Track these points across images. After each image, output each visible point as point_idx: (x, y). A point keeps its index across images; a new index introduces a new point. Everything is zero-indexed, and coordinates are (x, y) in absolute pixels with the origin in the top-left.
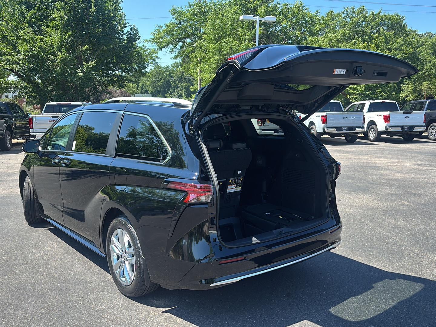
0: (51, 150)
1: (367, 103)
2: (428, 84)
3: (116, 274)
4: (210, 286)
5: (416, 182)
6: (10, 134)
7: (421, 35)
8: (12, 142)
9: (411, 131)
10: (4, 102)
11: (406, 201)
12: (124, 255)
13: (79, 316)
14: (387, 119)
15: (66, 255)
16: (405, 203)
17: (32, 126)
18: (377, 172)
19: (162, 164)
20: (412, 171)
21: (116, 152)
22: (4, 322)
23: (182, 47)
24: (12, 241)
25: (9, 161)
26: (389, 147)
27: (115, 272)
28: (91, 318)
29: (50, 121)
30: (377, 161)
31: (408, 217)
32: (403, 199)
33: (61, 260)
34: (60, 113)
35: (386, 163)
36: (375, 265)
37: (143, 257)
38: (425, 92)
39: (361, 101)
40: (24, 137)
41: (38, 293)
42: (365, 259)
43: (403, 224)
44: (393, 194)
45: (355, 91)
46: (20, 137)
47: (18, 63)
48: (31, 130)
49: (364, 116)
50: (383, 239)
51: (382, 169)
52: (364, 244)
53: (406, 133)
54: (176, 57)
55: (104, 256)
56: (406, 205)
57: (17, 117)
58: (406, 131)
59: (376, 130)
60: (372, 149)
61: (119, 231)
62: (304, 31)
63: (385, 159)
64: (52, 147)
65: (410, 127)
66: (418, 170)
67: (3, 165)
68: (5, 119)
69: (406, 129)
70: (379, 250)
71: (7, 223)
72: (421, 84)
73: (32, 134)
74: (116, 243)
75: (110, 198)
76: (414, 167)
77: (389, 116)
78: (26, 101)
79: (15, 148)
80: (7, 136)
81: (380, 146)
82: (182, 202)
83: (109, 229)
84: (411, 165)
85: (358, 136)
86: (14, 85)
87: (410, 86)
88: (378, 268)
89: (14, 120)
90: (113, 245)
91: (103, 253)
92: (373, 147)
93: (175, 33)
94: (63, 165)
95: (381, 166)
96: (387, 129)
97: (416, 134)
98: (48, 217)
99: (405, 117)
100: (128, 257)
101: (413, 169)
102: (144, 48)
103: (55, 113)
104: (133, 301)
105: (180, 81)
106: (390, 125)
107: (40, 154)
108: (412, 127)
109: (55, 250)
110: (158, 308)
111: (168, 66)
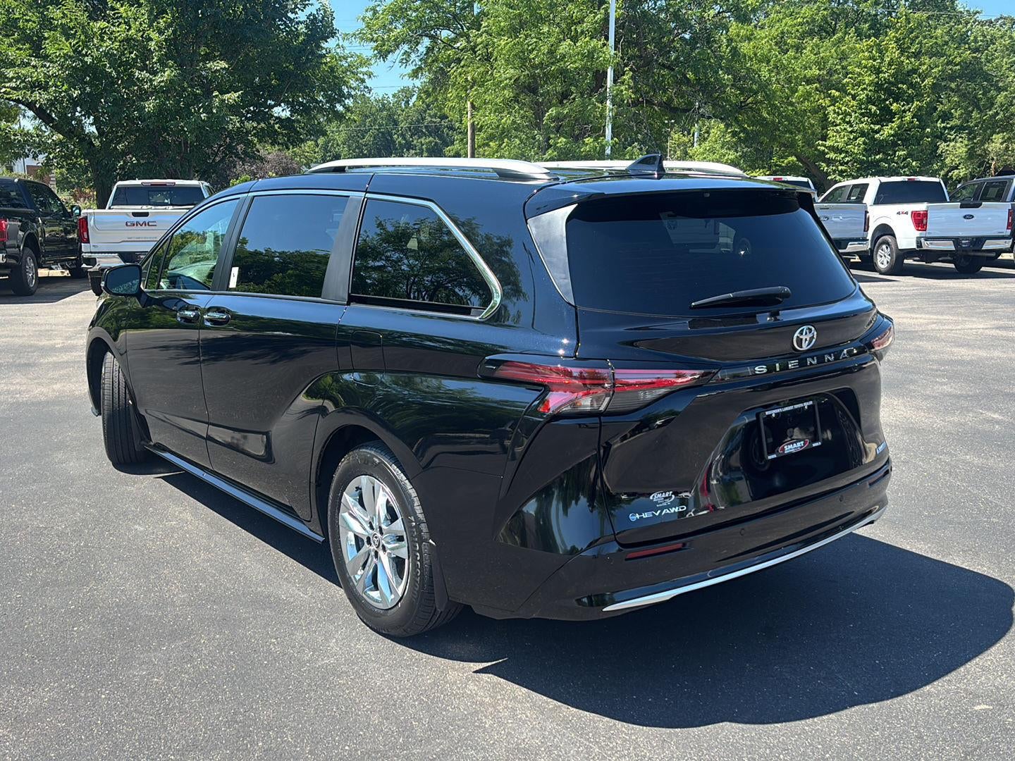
0: (168, 288)
1: (873, 183)
2: (1003, 138)
3: (354, 582)
4: (604, 610)
5: (1009, 369)
6: (33, 255)
7: (987, 22)
8: (39, 276)
9: (976, 248)
10: (16, 180)
11: (995, 412)
12: (376, 537)
13: (279, 681)
14: (920, 220)
15: (217, 538)
16: (994, 416)
17: (86, 237)
18: (911, 345)
19: (477, 318)
20: (993, 343)
21: (352, 293)
22: (103, 696)
23: (429, 50)
24: (83, 504)
25: (37, 320)
26: (926, 286)
27: (352, 577)
28: (309, 685)
29: (129, 224)
30: (905, 320)
31: (1008, 448)
32: (986, 407)
33: (207, 549)
34: (150, 207)
35: (927, 324)
36: (958, 562)
37: (431, 541)
38: (995, 158)
39: (854, 178)
40: (63, 263)
41: (171, 626)
42: (929, 547)
43: (1002, 465)
44: (962, 396)
45: (841, 154)
46: (56, 263)
47: (45, 88)
48: (84, 247)
49: (868, 215)
50: (962, 500)
51: (921, 338)
52: (920, 514)
53: (964, 253)
54: (415, 74)
55: (321, 539)
56: (998, 422)
57: (47, 214)
58: (965, 250)
59: (893, 246)
60: (886, 293)
61: (364, 481)
62: (721, 10)
63: (923, 316)
64: (171, 283)
65: (974, 240)
66: (1007, 340)
67: (26, 328)
68: (20, 221)
69: (965, 244)
70: (959, 527)
71: (62, 463)
72: (988, 139)
73: (85, 255)
74: (357, 510)
75: (336, 404)
76: (994, 332)
77: (925, 215)
78: (54, 179)
79: (44, 289)
80: (27, 261)
81: (904, 285)
82: (533, 411)
83: (336, 476)
84: (986, 329)
85: (852, 260)
86: (38, 137)
87: (958, 145)
88: (967, 568)
89: (40, 222)
90: (346, 515)
91: (318, 534)
92: (889, 286)
93: (414, 14)
94: (208, 324)
95: (917, 332)
96: (919, 244)
97: (988, 257)
98: (165, 449)
99: (965, 217)
100: (388, 543)
101: (994, 338)
102: (338, 51)
103: (140, 207)
104: (399, 646)
105: (416, 131)
106: (928, 235)
107: (143, 298)
108: (980, 240)
109: (190, 527)
110: (465, 663)
111: (386, 97)
